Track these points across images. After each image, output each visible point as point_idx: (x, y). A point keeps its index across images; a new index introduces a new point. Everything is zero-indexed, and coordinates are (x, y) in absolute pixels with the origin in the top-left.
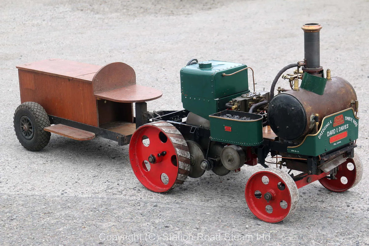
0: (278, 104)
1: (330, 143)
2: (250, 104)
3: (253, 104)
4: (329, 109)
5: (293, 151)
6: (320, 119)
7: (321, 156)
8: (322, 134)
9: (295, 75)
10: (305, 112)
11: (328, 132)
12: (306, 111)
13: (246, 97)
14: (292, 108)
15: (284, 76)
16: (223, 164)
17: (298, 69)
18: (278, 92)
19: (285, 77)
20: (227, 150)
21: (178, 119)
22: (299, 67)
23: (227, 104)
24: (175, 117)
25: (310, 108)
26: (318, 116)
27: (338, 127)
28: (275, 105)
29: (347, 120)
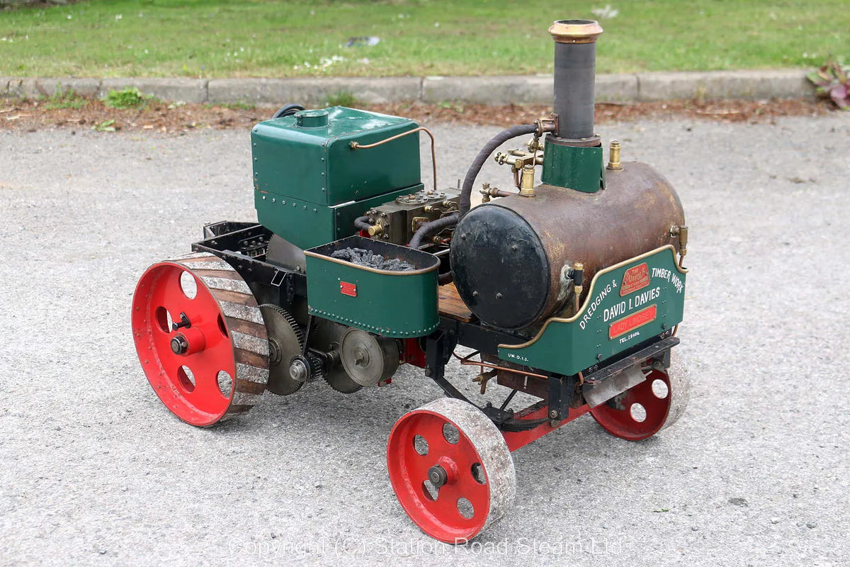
0: (477, 232)
1: (609, 339)
2: (416, 223)
3: (424, 224)
4: (611, 248)
5: (513, 356)
6: (588, 277)
7: (586, 372)
8: (589, 316)
9: (530, 156)
10: (546, 257)
11: (607, 310)
12: (551, 256)
13: (408, 202)
14: (512, 245)
15: (501, 156)
16: (346, 369)
17: (536, 140)
18: (482, 196)
19: (503, 157)
20: (354, 335)
21: (260, 243)
22: (538, 135)
23: (359, 221)
24: (253, 239)
25: (562, 246)
26: (581, 269)
27: (632, 296)
28: (469, 234)
29: (656, 275)
